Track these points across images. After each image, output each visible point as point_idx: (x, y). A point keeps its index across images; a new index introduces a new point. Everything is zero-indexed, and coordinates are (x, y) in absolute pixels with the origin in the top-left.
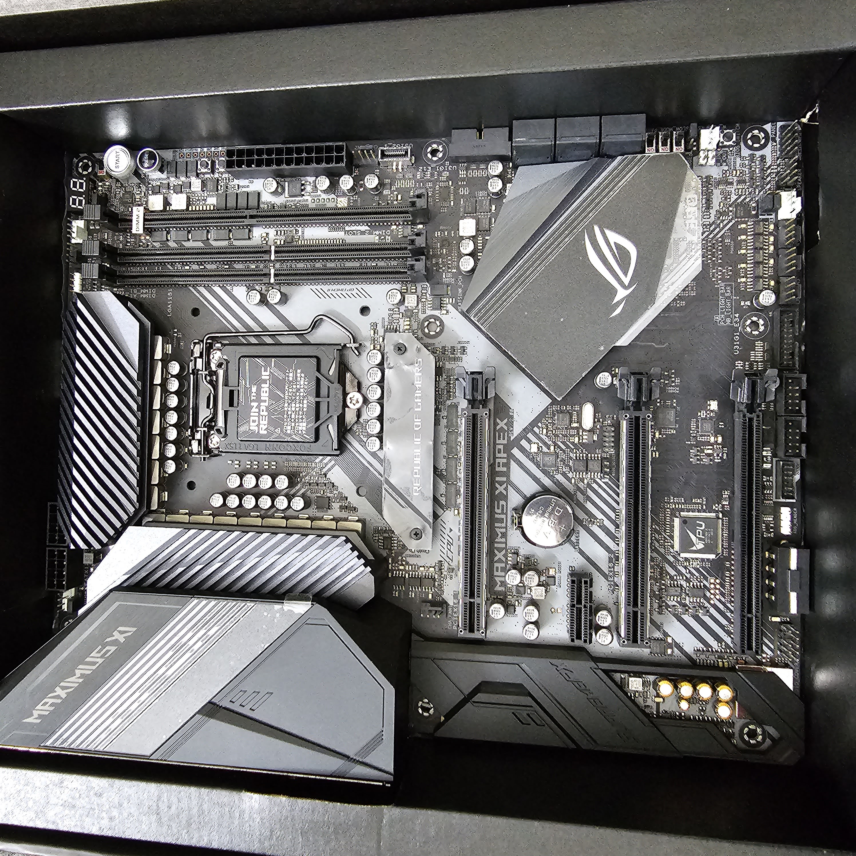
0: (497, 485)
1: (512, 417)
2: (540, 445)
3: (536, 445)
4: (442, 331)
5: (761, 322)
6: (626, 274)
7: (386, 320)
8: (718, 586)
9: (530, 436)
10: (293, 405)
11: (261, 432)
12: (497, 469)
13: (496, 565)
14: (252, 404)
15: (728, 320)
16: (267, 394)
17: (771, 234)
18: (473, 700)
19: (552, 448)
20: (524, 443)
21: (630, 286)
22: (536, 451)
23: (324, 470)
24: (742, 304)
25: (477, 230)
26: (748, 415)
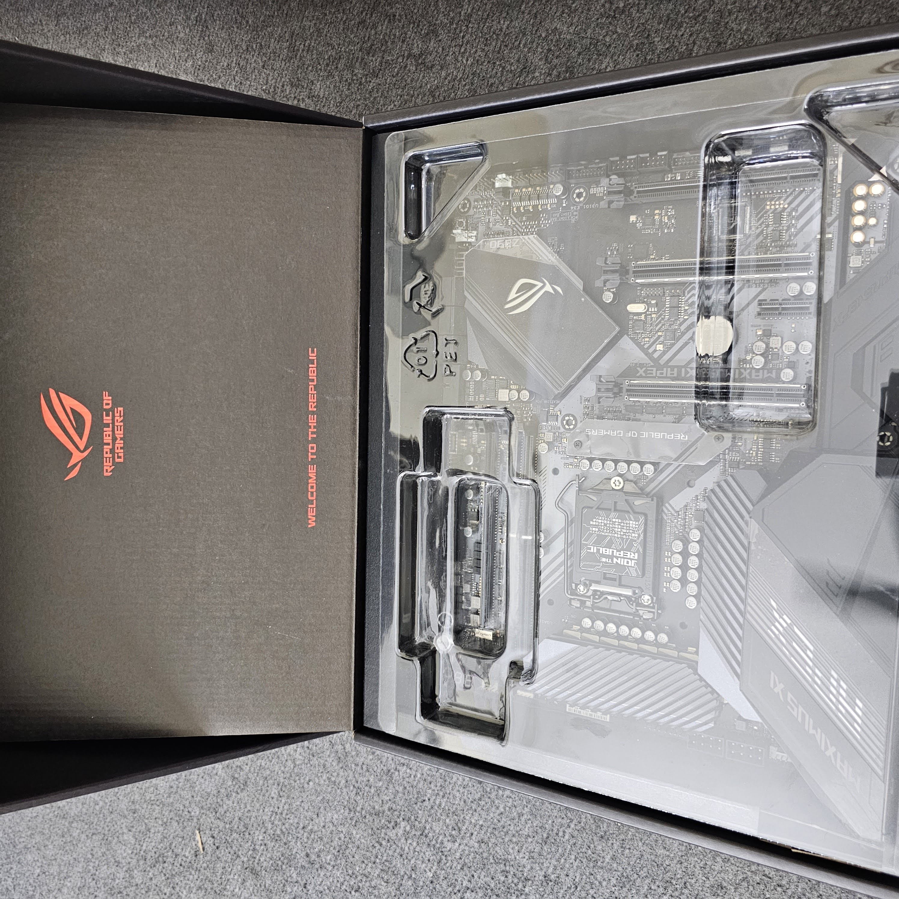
0: (688, 375)
1: (636, 364)
2: (657, 342)
3: (658, 346)
4: (573, 416)
5: (577, 191)
6: (535, 286)
7: (562, 456)
8: (773, 203)
9: (650, 351)
10: (616, 529)
11: (636, 558)
12: (675, 375)
13: (753, 377)
14: (615, 562)
15: (575, 213)
16: (608, 549)
17: (521, 191)
18: (869, 396)
19: (660, 334)
20: (656, 355)
21: (543, 282)
22: (662, 346)
23: (673, 512)
24: (564, 205)
25: (507, 388)
26: (635, 194)
